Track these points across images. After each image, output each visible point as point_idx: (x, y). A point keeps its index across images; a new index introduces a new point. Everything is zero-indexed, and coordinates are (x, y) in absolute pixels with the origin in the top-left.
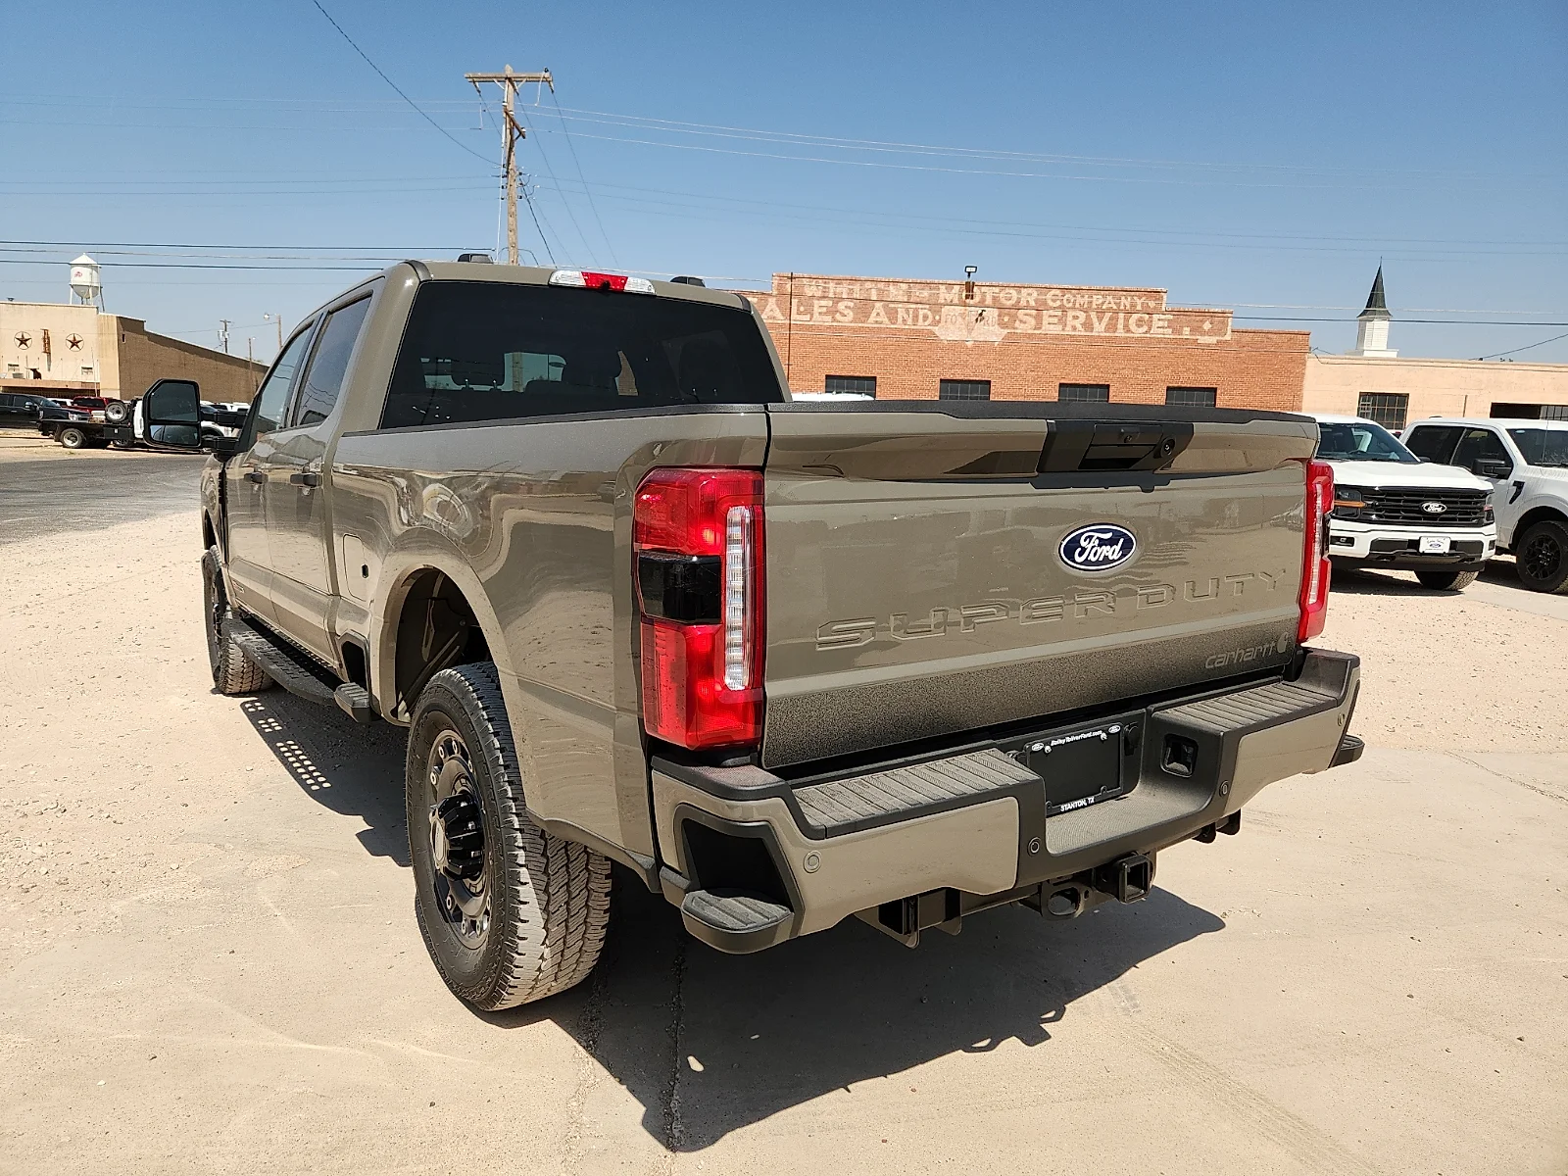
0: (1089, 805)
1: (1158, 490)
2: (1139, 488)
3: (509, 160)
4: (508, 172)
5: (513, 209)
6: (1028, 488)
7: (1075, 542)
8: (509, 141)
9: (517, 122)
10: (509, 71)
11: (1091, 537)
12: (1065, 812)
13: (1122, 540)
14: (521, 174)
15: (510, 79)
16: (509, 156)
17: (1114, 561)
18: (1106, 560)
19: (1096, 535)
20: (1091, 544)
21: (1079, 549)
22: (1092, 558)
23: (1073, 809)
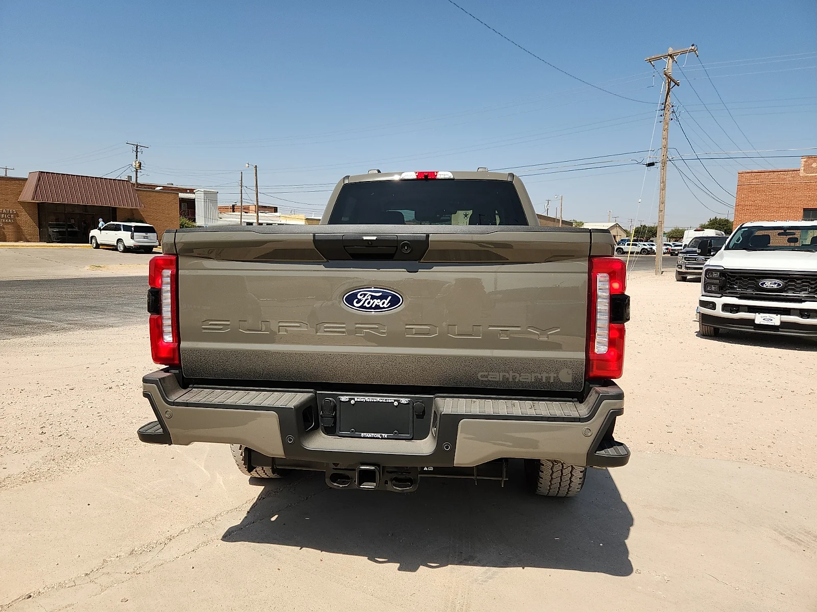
0: (382, 438)
1: (420, 272)
2: (405, 270)
3: (666, 100)
4: (665, 107)
5: (666, 127)
6: (322, 267)
7: (355, 295)
8: (667, 88)
9: (673, 78)
10: (671, 51)
11: (365, 295)
12: (364, 438)
13: (390, 297)
14: (673, 106)
15: (670, 55)
16: (667, 98)
17: (384, 308)
18: (377, 307)
19: (369, 293)
20: (366, 298)
21: (357, 300)
22: (366, 304)
23: (370, 438)
